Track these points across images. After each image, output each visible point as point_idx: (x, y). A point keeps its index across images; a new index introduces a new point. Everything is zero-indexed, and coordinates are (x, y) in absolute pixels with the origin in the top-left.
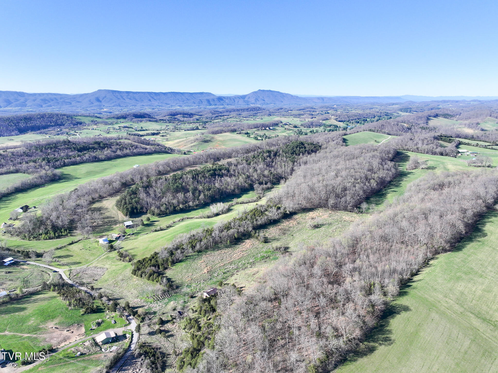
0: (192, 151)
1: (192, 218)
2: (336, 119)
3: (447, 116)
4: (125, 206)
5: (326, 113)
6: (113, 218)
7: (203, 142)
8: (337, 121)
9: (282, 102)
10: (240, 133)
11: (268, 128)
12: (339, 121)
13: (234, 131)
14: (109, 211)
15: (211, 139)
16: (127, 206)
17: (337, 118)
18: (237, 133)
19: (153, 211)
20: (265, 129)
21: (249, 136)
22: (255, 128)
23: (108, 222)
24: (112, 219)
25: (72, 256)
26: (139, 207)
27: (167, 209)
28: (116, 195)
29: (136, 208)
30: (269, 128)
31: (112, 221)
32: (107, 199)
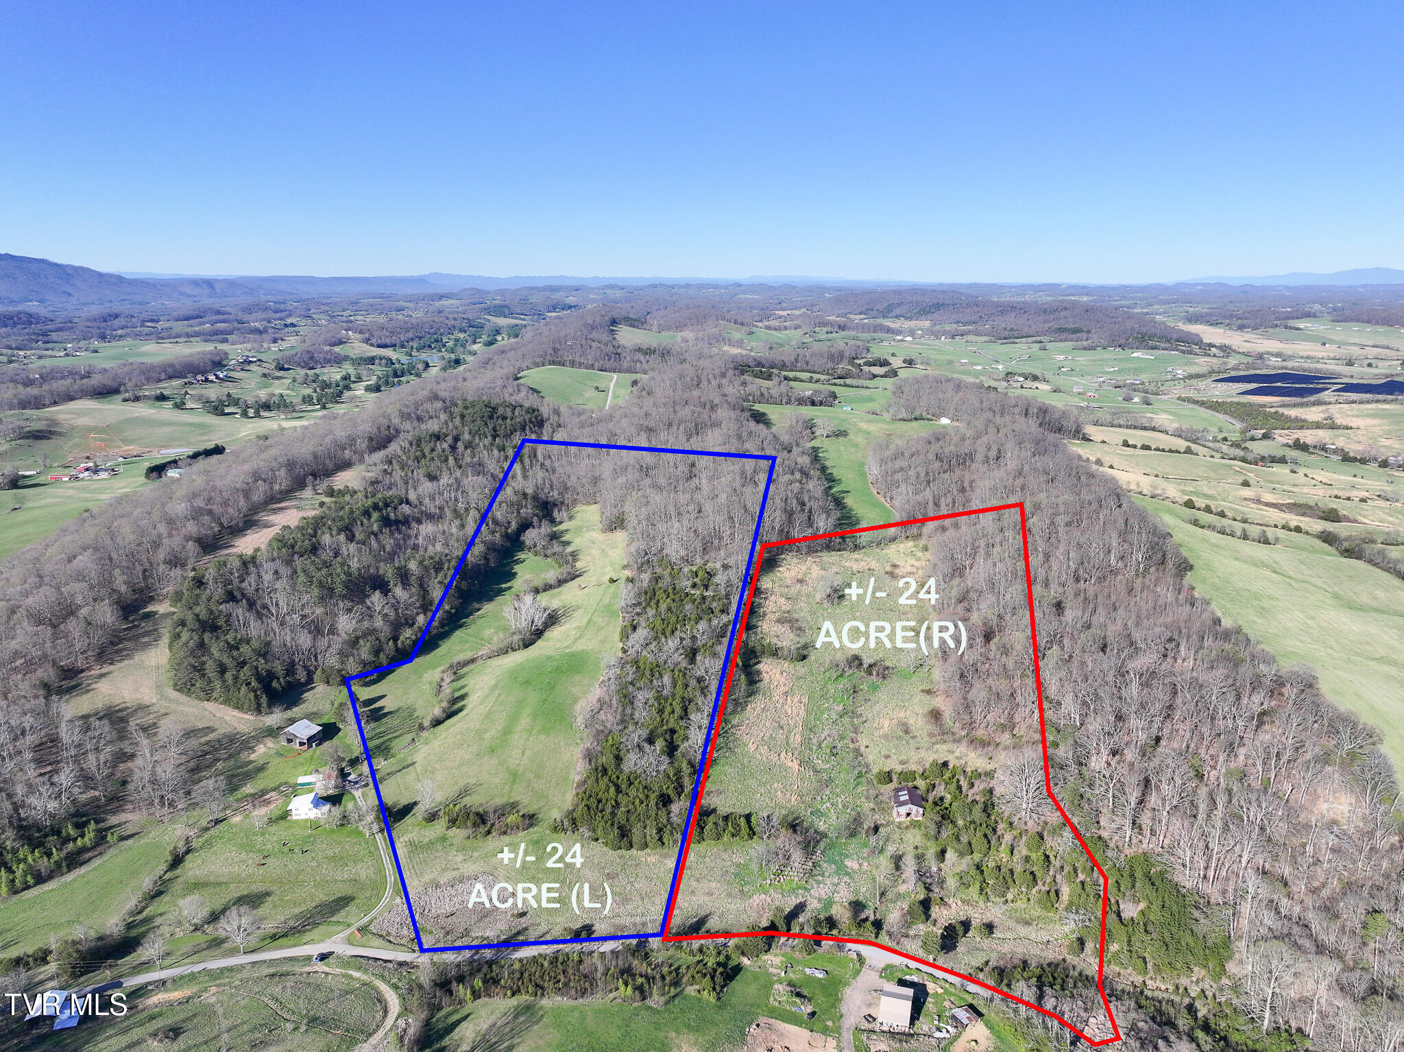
0: (27, 473)
1: (473, 661)
2: (367, 341)
3: (636, 323)
4: (228, 676)
5: (286, 325)
6: (211, 729)
7: (27, 438)
8: (372, 345)
9: (69, 295)
10: (137, 399)
11: (212, 377)
12: (379, 346)
13: (105, 392)
14: (163, 711)
15: (49, 426)
16: (236, 678)
17: (367, 335)
18: (125, 400)
19: (339, 671)
20: (207, 380)
21: (180, 406)
22: (170, 378)
23: (206, 748)
24: (212, 736)
25: (268, 894)
26: (278, 668)
27: (377, 652)
28: (121, 650)
29: (271, 675)
30: (217, 377)
31: (219, 741)
32: (102, 676)
